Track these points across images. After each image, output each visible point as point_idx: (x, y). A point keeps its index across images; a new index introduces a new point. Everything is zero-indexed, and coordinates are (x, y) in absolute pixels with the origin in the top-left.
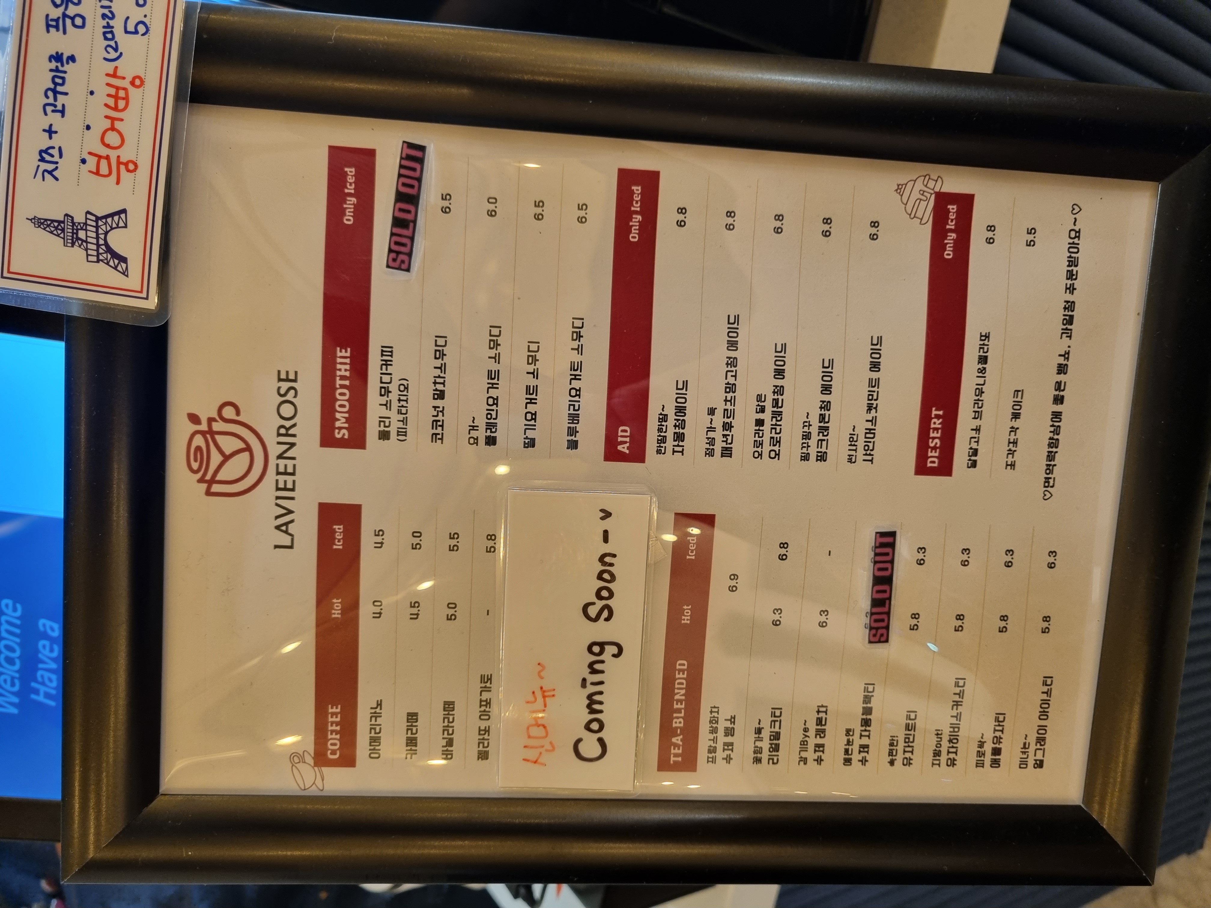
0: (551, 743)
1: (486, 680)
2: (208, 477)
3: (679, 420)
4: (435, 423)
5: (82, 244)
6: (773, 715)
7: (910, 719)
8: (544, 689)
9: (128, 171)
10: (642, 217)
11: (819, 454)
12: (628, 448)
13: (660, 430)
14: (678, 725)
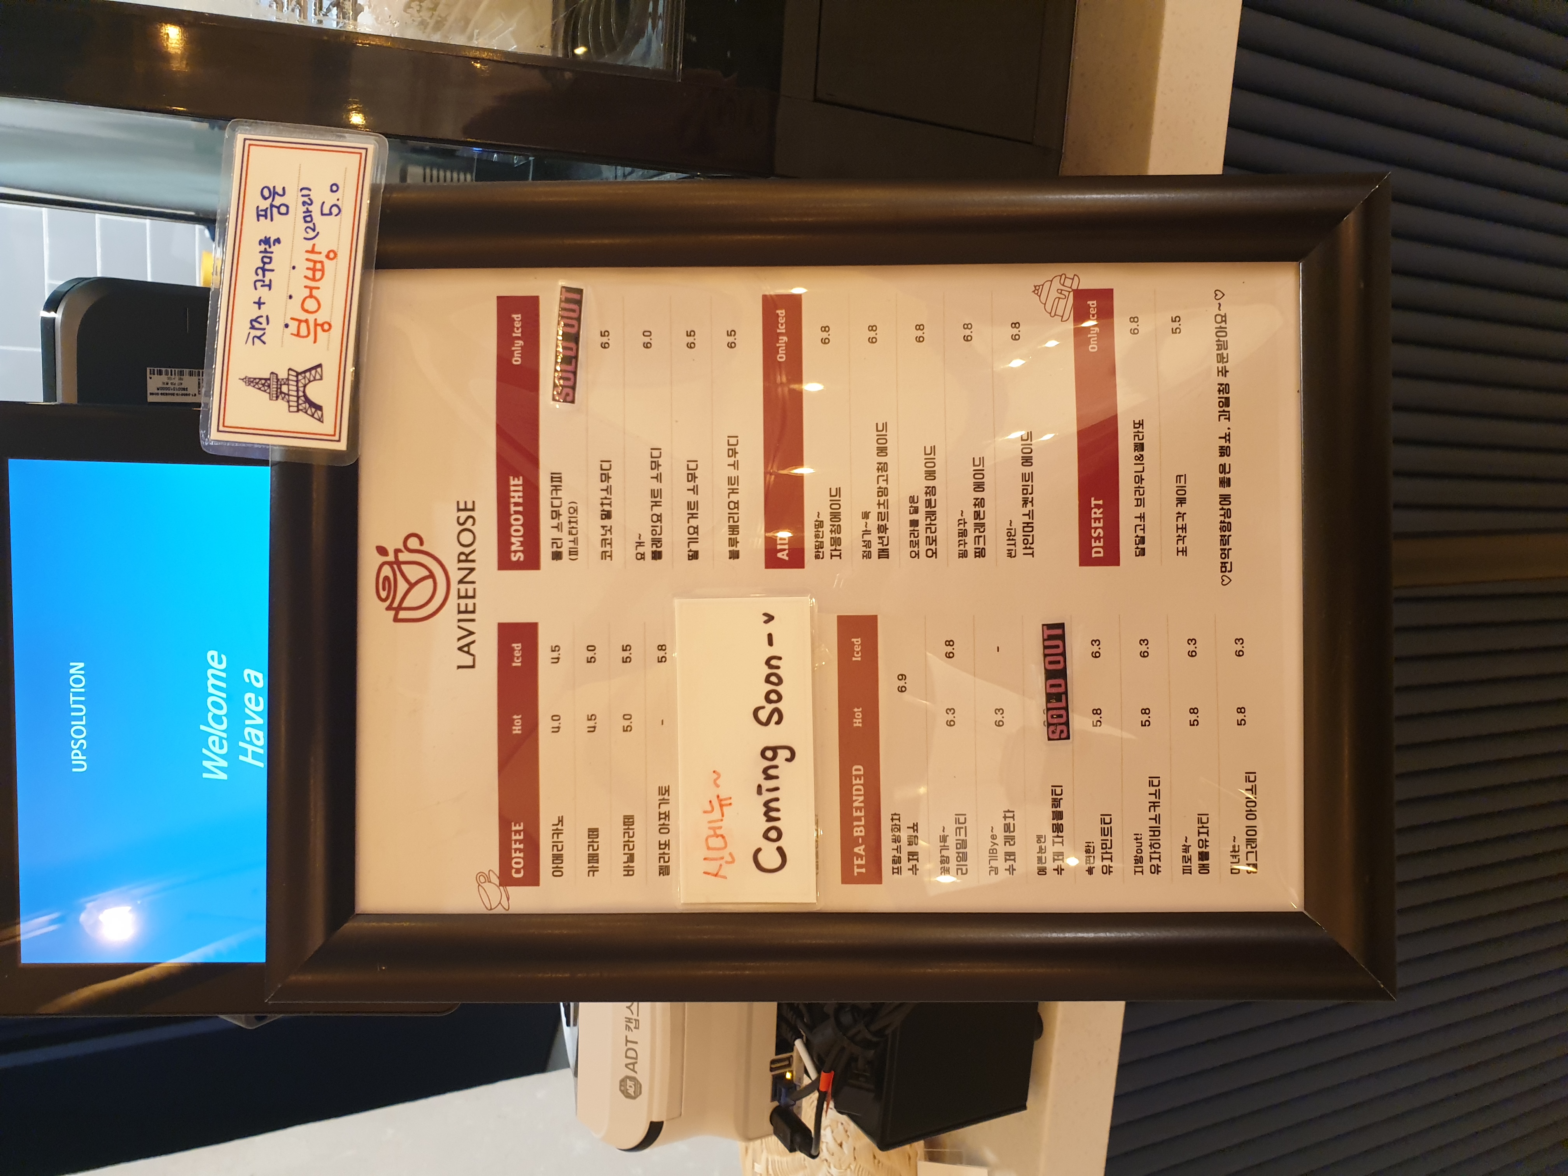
0: (730, 854)
1: (664, 792)
2: (395, 605)
3: (835, 525)
4: (604, 541)
5: (285, 397)
6: (957, 821)
7: (1105, 823)
8: (721, 797)
9: (324, 330)
10: (788, 338)
11: (977, 551)
12: (787, 555)
13: (817, 536)
14: (859, 834)
